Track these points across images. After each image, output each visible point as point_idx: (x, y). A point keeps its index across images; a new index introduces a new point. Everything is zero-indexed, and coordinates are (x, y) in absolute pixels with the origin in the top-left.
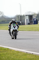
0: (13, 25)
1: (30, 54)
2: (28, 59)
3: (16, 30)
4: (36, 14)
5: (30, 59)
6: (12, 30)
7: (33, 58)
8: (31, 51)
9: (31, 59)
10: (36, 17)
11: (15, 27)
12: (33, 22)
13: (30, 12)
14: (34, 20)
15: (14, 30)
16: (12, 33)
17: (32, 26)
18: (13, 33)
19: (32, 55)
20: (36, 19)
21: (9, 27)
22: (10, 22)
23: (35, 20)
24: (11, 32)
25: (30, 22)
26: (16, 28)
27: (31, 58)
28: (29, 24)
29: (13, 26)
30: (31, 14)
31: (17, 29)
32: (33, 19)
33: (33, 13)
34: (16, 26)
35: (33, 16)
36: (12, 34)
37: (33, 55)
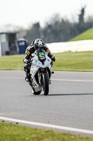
0: (38, 55)
1: (11, 124)
2: (6, 136)
3: (47, 69)
4: (25, 30)
5: (10, 135)
6: (34, 70)
7: (18, 133)
8: (14, 118)
9: (14, 136)
10: (25, 37)
11: (43, 61)
12: (18, 49)
13: (10, 25)
14: (20, 44)
15: (40, 70)
16: (36, 76)
17: (16, 58)
18: (40, 78)
19: (16, 128)
20: (25, 42)
21: (25, 60)
22: (29, 48)
23: (23, 43)
24: (33, 76)
25: (11, 49)
26: (47, 63)
27: (14, 133)
28: (8, 53)
29: (39, 59)
30: (11, 30)
31: (50, 67)
32: (18, 42)
33: (17, 27)
34: (47, 57)
35: (17, 35)
36: (34, 81)
37: (18, 126)
